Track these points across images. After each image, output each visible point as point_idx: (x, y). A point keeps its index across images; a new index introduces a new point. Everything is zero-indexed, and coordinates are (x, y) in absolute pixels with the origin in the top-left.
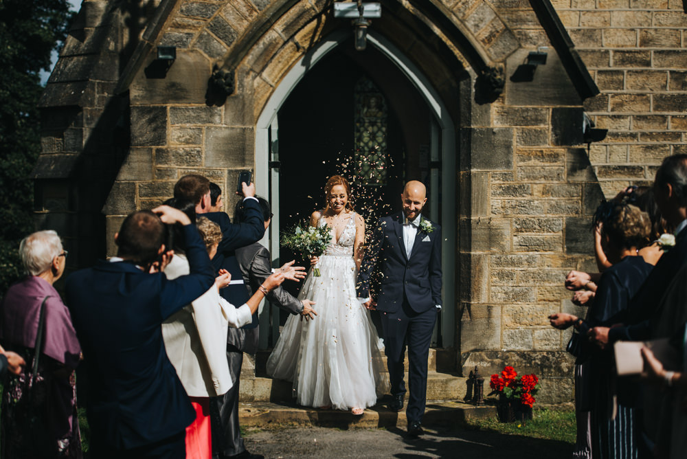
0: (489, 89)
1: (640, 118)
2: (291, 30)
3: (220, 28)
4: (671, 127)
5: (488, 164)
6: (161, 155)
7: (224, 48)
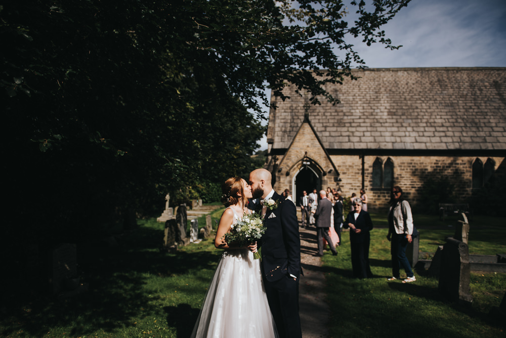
0: (325, 174)
1: (352, 176)
2: (298, 166)
3: (288, 166)
4: (357, 177)
5: (324, 184)
6: (280, 183)
7: (288, 168)
